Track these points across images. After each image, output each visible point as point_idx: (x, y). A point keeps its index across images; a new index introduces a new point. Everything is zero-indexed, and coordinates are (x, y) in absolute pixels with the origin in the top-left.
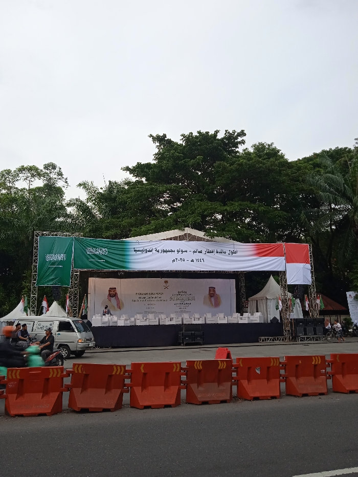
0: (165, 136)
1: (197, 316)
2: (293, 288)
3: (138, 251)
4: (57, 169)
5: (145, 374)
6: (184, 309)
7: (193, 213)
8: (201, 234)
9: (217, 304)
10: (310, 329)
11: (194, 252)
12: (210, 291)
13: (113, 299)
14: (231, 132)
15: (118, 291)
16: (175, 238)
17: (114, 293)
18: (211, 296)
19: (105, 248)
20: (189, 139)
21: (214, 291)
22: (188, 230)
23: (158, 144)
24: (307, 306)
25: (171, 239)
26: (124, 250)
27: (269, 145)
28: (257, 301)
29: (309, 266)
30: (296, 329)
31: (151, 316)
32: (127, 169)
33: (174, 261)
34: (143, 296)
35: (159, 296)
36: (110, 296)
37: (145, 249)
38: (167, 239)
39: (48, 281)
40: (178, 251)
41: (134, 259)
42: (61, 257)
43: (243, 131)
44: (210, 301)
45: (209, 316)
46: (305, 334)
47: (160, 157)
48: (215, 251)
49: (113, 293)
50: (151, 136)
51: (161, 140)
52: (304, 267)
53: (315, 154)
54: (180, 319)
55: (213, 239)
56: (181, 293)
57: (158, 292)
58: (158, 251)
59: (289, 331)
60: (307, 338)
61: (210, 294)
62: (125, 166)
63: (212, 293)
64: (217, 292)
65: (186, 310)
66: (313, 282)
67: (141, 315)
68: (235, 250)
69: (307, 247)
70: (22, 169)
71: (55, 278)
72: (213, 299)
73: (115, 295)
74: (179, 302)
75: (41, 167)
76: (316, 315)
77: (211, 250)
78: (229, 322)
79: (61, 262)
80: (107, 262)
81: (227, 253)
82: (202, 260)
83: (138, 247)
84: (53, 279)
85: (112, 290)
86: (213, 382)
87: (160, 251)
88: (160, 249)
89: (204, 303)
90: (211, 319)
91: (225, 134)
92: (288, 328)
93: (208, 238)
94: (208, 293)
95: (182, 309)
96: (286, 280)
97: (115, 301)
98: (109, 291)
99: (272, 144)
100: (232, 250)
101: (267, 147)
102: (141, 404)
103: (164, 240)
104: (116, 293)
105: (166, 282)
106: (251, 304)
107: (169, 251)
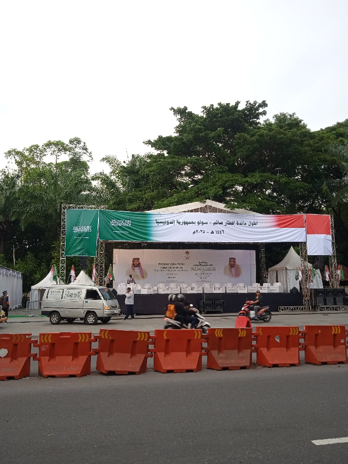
0: (186, 108)
1: (217, 285)
2: (313, 259)
3: (160, 223)
4: (82, 144)
5: (167, 340)
6: (205, 279)
7: (214, 185)
8: (221, 206)
9: (237, 274)
10: (330, 299)
11: (215, 224)
12: (230, 261)
13: (137, 268)
14: (252, 103)
15: (141, 261)
16: (196, 210)
17: (138, 263)
18: (232, 267)
19: (128, 220)
20: (209, 111)
21: (234, 261)
22: (209, 202)
23: (179, 117)
24: (327, 276)
25: (192, 211)
26: (146, 222)
27: (290, 115)
28: (277, 272)
29: (330, 237)
30: (316, 299)
31: (173, 285)
32: (149, 142)
33: (194, 233)
34: (164, 266)
35: (181, 266)
36: (134, 266)
37: (167, 220)
38: (188, 211)
39: (76, 252)
40: (199, 223)
41: (157, 231)
42: (87, 229)
43: (264, 102)
44: (231, 271)
45: (229, 285)
46: (325, 304)
47: (181, 130)
48: (236, 222)
49: (136, 263)
50: (172, 109)
51: (182, 112)
52: (325, 238)
53: (338, 124)
54: (201, 288)
55: (233, 211)
56: (202, 264)
57: (180, 263)
58: (179, 223)
59: (309, 300)
60: (327, 308)
61: (230, 264)
62: (146, 140)
63: (232, 263)
64: (237, 262)
65: (207, 280)
66: (334, 253)
67: (164, 284)
68: (256, 222)
69: (328, 219)
70: (49, 144)
71: (82, 249)
72: (233, 269)
73: (139, 265)
74: (199, 272)
75: (67, 142)
76: (337, 286)
77: (231, 221)
78: (249, 292)
79: (87, 234)
80: (130, 233)
81: (247, 225)
82: (222, 232)
83: (159, 219)
84: (80, 250)
85: (136, 261)
86: (234, 349)
87: (181, 223)
88: (181, 221)
89: (225, 273)
90: (232, 289)
91: (246, 105)
92: (308, 298)
93: (228, 210)
94: (228, 263)
95: (203, 279)
96: (306, 251)
97: (139, 270)
98: (133, 261)
99: (294, 114)
100: (252, 221)
101: (289, 117)
102: (164, 368)
103: (185, 212)
104: (139, 264)
105: (187, 253)
106: (271, 274)
107: (190, 223)
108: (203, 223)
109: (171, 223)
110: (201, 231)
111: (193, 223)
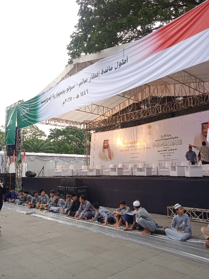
3: (43, 102)
6: (169, 157)
11: (81, 84)
13: (106, 150)
33: (64, 103)
41: (41, 111)
42: (9, 123)
48: (100, 72)
56: (165, 138)
61: (203, 133)
65: (172, 157)
68: (125, 58)
73: (108, 146)
74: (162, 148)
77: (96, 72)
79: (9, 126)
80: (28, 119)
81: (113, 69)
82: (86, 92)
83: (43, 98)
85: (106, 142)
88: (55, 93)
98: (104, 143)
100: (120, 60)
103: (60, 82)
105: (150, 127)
107: (61, 93)
108: (71, 88)
109: (50, 99)
110: (69, 98)
111: (64, 92)
